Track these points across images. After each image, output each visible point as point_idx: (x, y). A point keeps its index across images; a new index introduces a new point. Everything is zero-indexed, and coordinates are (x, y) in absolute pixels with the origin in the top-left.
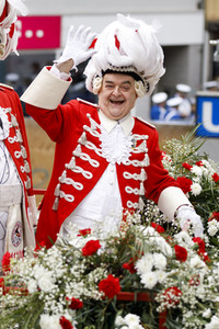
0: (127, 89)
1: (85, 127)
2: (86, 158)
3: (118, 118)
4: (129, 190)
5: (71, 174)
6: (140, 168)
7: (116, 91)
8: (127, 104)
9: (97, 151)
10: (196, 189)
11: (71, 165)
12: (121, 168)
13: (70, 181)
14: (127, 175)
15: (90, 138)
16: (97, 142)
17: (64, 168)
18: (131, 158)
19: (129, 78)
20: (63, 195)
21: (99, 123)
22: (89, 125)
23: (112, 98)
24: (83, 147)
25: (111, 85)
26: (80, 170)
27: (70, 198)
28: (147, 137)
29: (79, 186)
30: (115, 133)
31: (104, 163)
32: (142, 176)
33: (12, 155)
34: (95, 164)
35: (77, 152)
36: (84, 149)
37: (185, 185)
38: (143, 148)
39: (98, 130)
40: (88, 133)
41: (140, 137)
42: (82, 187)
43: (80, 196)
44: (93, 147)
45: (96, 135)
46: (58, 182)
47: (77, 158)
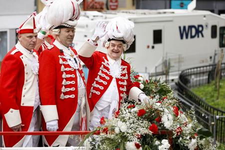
0: (120, 47)
1: (103, 63)
2: (104, 76)
3: (116, 59)
4: (121, 89)
5: (97, 83)
6: (124, 80)
7: (116, 48)
8: (120, 53)
9: (108, 73)
10: (142, 86)
11: (98, 79)
12: (118, 80)
13: (97, 86)
14: (120, 83)
15: (105, 67)
16: (108, 69)
17: (95, 80)
18: (121, 76)
19: (121, 43)
20: (95, 92)
21: (108, 61)
22: (104, 62)
23: (114, 50)
24: (102, 71)
25: (114, 45)
26: (102, 81)
27: (98, 93)
28: (126, 67)
29: (102, 88)
30: (115, 65)
31: (111, 78)
32: (125, 83)
33: (81, 75)
34: (108, 78)
35: (100, 73)
36: (103, 72)
37: (138, 85)
38: (125, 72)
39: (108, 64)
40: (104, 65)
41: (124, 67)
42: (103, 88)
43: (103, 92)
44: (106, 71)
45: (107, 66)
46: (92, 86)
47: (100, 76)
